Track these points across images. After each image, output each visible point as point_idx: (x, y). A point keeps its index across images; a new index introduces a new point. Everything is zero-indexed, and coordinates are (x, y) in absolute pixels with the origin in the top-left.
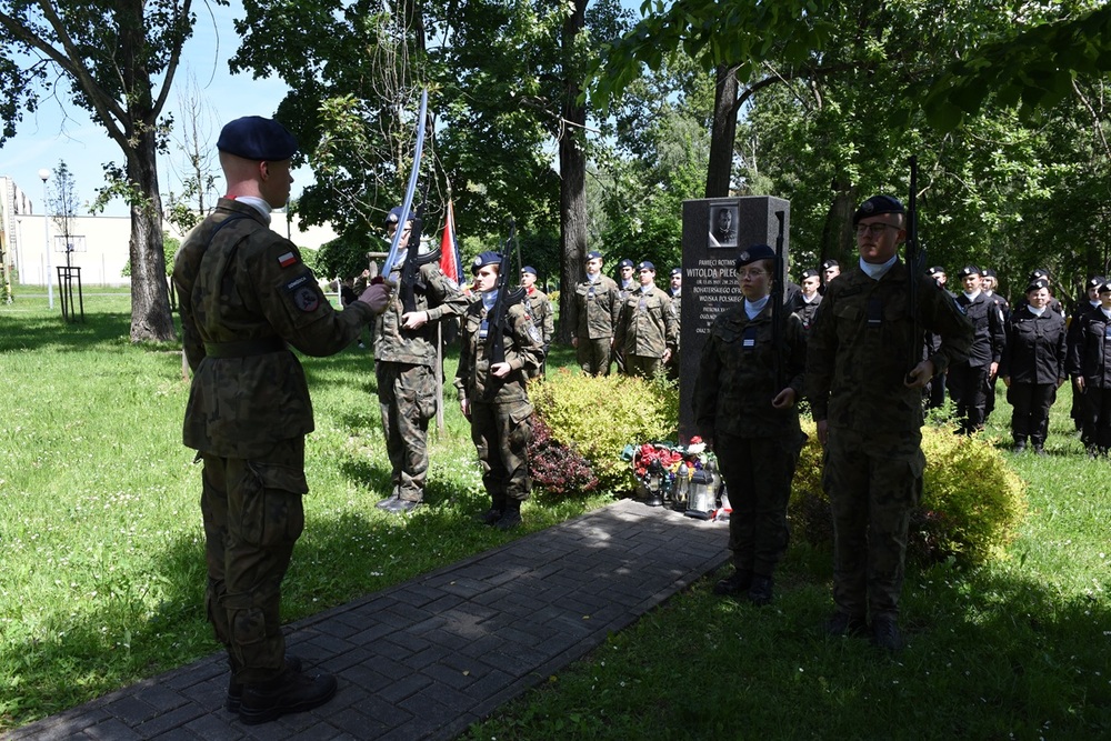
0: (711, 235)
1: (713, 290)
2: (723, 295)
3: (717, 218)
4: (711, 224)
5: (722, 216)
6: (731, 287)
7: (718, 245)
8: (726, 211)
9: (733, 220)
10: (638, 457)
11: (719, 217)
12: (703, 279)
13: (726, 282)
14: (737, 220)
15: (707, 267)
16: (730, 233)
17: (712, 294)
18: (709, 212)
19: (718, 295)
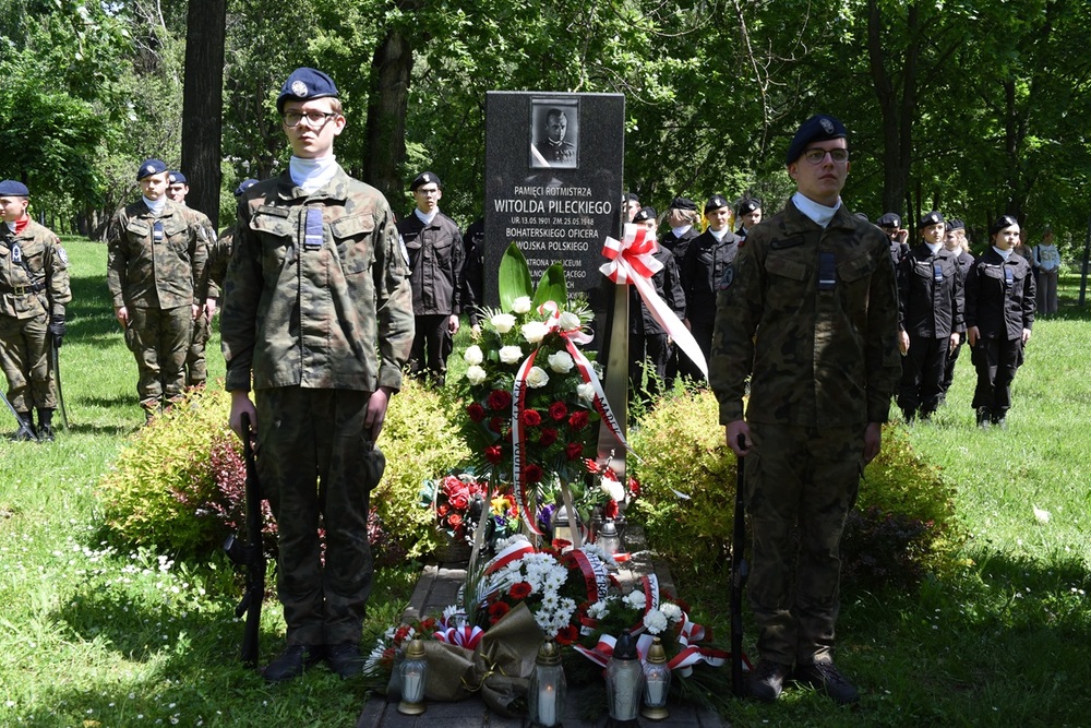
0: (534, 149)
1: (537, 232)
2: (554, 240)
3: (543, 123)
4: (534, 131)
5: (552, 121)
6: (567, 228)
7: (544, 163)
8: (558, 113)
9: (570, 127)
10: (442, 499)
11: (547, 122)
12: (521, 215)
13: (559, 221)
14: (576, 128)
15: (528, 198)
16: (564, 147)
17: (537, 239)
18: (530, 113)
19: (546, 240)
